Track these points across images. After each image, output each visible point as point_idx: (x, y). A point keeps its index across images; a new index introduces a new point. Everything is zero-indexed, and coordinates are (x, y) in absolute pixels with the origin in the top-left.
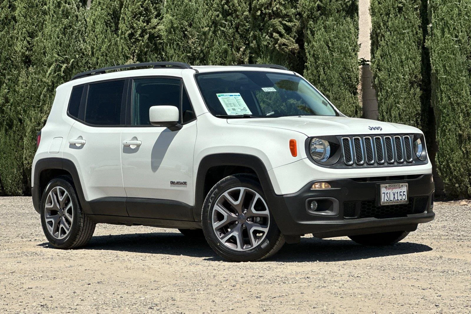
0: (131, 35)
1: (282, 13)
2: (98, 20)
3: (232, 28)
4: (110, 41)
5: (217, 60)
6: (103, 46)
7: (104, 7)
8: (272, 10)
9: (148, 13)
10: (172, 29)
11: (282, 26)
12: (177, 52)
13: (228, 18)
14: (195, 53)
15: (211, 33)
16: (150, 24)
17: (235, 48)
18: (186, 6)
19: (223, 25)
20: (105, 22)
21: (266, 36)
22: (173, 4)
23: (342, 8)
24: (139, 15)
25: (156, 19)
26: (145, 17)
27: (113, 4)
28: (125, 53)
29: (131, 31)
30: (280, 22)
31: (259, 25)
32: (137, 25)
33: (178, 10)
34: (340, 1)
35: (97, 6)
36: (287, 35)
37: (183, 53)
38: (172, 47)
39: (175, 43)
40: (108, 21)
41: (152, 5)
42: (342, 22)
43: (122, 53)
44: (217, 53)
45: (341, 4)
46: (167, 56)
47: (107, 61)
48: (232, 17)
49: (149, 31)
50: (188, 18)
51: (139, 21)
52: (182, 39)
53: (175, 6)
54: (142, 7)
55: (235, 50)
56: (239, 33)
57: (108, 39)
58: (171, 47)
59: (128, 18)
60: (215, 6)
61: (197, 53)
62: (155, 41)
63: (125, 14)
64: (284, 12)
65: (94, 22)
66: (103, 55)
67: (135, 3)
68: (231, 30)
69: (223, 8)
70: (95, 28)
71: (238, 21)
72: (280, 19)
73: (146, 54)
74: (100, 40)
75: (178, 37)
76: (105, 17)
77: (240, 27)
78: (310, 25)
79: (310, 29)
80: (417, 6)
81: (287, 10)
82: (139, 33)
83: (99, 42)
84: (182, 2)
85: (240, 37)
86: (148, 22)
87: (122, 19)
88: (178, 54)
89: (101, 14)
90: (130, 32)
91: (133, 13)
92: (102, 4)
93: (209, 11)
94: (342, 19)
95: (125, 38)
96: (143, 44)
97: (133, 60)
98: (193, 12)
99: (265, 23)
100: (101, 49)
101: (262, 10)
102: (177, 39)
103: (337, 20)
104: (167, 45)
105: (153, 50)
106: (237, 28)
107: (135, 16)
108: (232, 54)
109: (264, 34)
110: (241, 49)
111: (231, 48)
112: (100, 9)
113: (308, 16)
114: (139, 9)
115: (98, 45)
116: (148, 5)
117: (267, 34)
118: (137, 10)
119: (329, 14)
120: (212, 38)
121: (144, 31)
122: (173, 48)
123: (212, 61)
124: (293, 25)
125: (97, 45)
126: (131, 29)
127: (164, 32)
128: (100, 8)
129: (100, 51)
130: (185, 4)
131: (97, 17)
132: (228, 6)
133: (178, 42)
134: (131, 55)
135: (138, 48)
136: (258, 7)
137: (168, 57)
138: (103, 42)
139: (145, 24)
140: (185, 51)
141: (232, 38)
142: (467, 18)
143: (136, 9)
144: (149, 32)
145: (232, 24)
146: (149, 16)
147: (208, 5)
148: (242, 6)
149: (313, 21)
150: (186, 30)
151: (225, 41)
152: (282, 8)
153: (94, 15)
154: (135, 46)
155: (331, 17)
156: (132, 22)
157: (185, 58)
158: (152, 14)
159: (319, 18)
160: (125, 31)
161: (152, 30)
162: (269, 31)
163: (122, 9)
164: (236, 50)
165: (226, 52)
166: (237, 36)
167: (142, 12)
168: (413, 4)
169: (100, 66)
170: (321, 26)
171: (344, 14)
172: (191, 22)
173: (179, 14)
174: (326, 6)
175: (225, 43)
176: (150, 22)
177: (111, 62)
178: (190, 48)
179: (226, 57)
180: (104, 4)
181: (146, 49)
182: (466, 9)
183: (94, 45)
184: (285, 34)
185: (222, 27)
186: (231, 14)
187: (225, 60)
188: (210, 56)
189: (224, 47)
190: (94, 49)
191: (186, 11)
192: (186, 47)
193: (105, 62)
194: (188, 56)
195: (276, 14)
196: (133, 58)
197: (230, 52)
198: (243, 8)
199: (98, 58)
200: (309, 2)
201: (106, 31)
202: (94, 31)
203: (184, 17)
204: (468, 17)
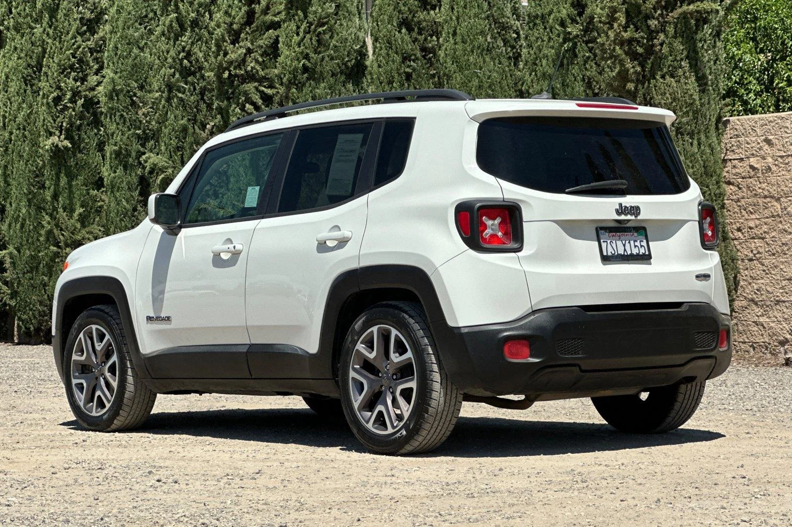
0: (58, 100)
1: (258, 74)
2: (13, 74)
3: (196, 94)
4: (31, 106)
5: (172, 141)
6: (19, 115)
7: (22, 55)
8: (245, 70)
9: (84, 67)
10: (113, 94)
11: (258, 94)
12: (120, 127)
13: (189, 79)
14: (148, 129)
15: (163, 102)
16: (86, 83)
17: (198, 124)
18: (136, 58)
19: (182, 89)
20: (23, 77)
21: (235, 108)
22: (116, 54)
23: (339, 70)
24: (69, 70)
25: (97, 75)
26: (79, 72)
27: (36, 51)
28: (47, 127)
29: (58, 94)
30: (256, 88)
31: (227, 92)
32: (66, 84)
33: (122, 64)
34: (337, 60)
35: (11, 52)
36: (266, 107)
37: (130, 130)
38: (113, 120)
39: (118, 114)
40: (27, 76)
41: (90, 55)
42: (340, 90)
43: (43, 126)
44: (173, 131)
45: (338, 64)
46: (106, 132)
47: (26, 137)
48: (196, 77)
49: (84, 93)
50: (137, 76)
51: (69, 79)
52: (128, 109)
53: (119, 58)
54: (74, 57)
55: (199, 127)
56: (205, 102)
57: (27, 104)
58: (111, 121)
59: (54, 74)
60: (170, 60)
61: (150, 130)
62: (93, 109)
63: (49, 68)
64: (262, 73)
65: (7, 77)
66: (19, 129)
67: (63, 50)
68: (192, 98)
69: (181, 64)
70: (8, 87)
71: (204, 83)
72: (256, 84)
73: (79, 128)
74: (15, 105)
75: (123, 105)
76: (23, 70)
77: (206, 93)
78: (293, 94)
79: (292, 100)
80: (435, 72)
81: (267, 71)
82: (68, 97)
83: (13, 109)
84: (128, 52)
85: (207, 107)
86: (83, 80)
87: (44, 75)
88: (121, 130)
89: (17, 65)
90: (55, 94)
91: (60, 66)
92: (19, 50)
93: (162, 67)
94: (339, 87)
95: (48, 103)
96: (74, 113)
97: (59, 137)
98: (146, 68)
99: (235, 88)
100: (17, 120)
101: (231, 71)
102: (121, 107)
103: (332, 87)
104: (107, 117)
105: (91, 124)
106: (202, 94)
107: (64, 70)
108: (194, 132)
109: (234, 106)
110: (208, 126)
111: (192, 123)
112: (16, 58)
113: (290, 81)
114: (69, 60)
115: (12, 112)
116: (84, 55)
117: (238, 106)
118: (66, 61)
119: (320, 79)
120: (165, 109)
121: (76, 94)
122: (115, 121)
123: (165, 143)
124: (274, 93)
125: (10, 112)
126: (58, 91)
127: (102, 97)
128: (16, 55)
129: (15, 122)
130: (133, 55)
131: (11, 70)
132: (188, 61)
133: (122, 113)
134: (57, 130)
135: (67, 120)
136: (224, 66)
137: (108, 135)
138: (19, 108)
139: (79, 84)
140: (133, 126)
141: (195, 110)
142: (490, 92)
143: (64, 60)
144: (84, 95)
145: (195, 89)
146: (85, 71)
147: (159, 60)
148: (210, 62)
149: (296, 89)
150: (135, 95)
151: (184, 114)
152: (258, 67)
153: (8, 66)
154: (63, 116)
155: (323, 82)
156: (59, 80)
157: (132, 137)
158: (90, 68)
159: (305, 84)
160: (49, 94)
161: (89, 92)
162: (241, 101)
163: (45, 60)
164: (201, 127)
165: (185, 129)
166: (203, 106)
167: (74, 64)
168: (428, 68)
169: (14, 145)
170: (308, 96)
171: (343, 78)
172: (142, 83)
173: (124, 71)
174: (316, 67)
175: (183, 117)
176: (87, 81)
177: (32, 139)
178: (140, 122)
179: (185, 138)
180: (22, 50)
181: (78, 121)
182: (489, 81)
183: (6, 112)
184: (263, 107)
185: (180, 92)
186: (193, 74)
187: (183, 143)
188: (162, 135)
189: (182, 122)
190: (6, 118)
191: (134, 66)
192: (135, 120)
193: (22, 140)
194: (137, 134)
195: (251, 77)
196: (59, 134)
197: (191, 130)
198: (211, 64)
199: (11, 133)
200: (292, 61)
201: (25, 91)
202: (6, 92)
203: (132, 75)
204: (493, 91)
